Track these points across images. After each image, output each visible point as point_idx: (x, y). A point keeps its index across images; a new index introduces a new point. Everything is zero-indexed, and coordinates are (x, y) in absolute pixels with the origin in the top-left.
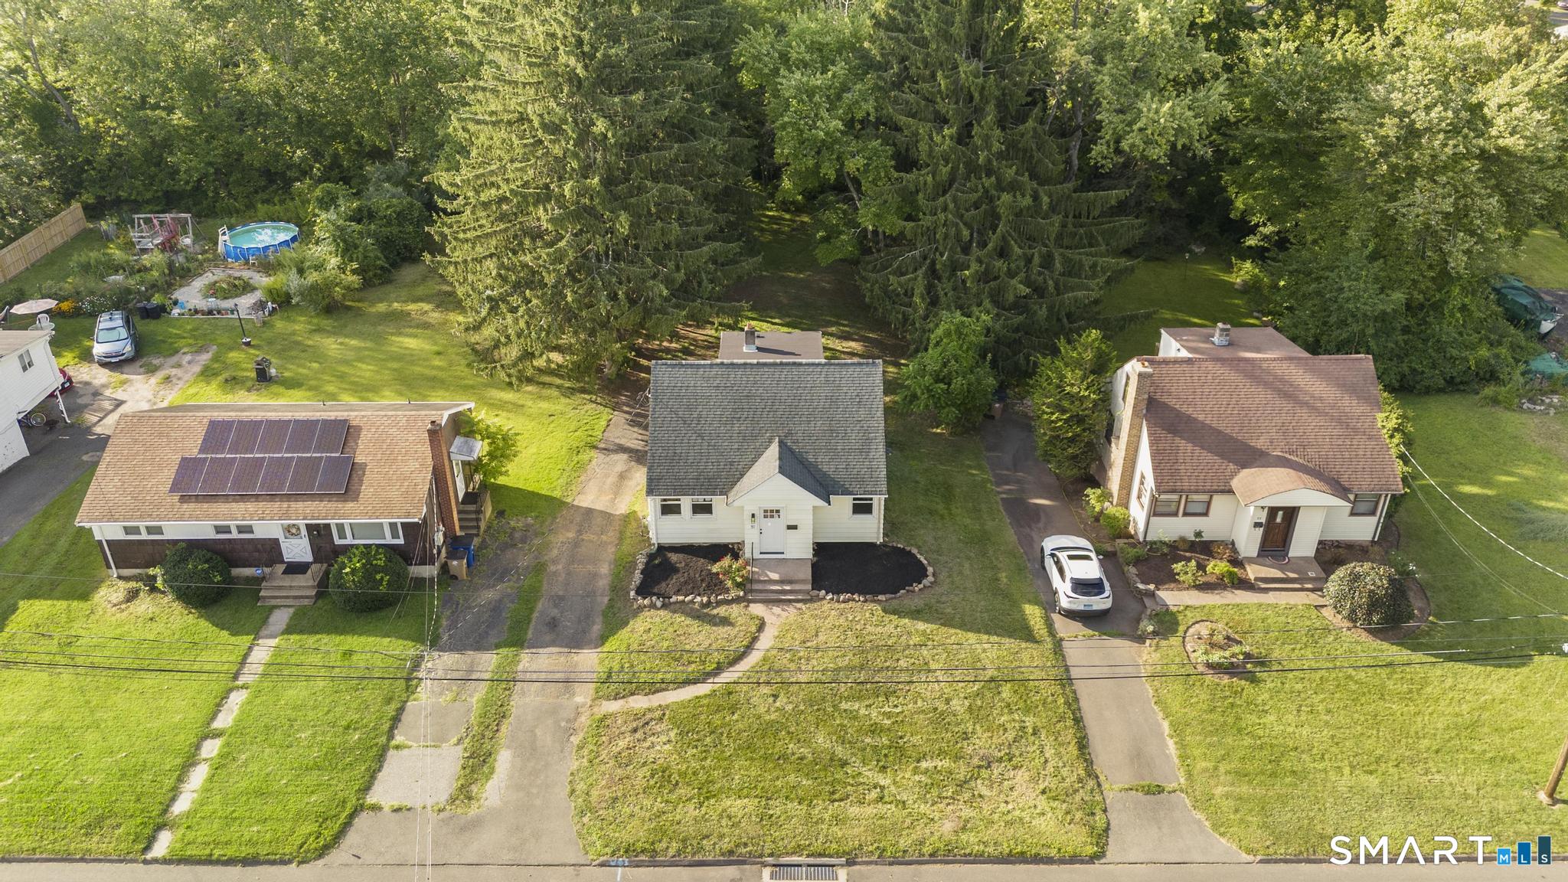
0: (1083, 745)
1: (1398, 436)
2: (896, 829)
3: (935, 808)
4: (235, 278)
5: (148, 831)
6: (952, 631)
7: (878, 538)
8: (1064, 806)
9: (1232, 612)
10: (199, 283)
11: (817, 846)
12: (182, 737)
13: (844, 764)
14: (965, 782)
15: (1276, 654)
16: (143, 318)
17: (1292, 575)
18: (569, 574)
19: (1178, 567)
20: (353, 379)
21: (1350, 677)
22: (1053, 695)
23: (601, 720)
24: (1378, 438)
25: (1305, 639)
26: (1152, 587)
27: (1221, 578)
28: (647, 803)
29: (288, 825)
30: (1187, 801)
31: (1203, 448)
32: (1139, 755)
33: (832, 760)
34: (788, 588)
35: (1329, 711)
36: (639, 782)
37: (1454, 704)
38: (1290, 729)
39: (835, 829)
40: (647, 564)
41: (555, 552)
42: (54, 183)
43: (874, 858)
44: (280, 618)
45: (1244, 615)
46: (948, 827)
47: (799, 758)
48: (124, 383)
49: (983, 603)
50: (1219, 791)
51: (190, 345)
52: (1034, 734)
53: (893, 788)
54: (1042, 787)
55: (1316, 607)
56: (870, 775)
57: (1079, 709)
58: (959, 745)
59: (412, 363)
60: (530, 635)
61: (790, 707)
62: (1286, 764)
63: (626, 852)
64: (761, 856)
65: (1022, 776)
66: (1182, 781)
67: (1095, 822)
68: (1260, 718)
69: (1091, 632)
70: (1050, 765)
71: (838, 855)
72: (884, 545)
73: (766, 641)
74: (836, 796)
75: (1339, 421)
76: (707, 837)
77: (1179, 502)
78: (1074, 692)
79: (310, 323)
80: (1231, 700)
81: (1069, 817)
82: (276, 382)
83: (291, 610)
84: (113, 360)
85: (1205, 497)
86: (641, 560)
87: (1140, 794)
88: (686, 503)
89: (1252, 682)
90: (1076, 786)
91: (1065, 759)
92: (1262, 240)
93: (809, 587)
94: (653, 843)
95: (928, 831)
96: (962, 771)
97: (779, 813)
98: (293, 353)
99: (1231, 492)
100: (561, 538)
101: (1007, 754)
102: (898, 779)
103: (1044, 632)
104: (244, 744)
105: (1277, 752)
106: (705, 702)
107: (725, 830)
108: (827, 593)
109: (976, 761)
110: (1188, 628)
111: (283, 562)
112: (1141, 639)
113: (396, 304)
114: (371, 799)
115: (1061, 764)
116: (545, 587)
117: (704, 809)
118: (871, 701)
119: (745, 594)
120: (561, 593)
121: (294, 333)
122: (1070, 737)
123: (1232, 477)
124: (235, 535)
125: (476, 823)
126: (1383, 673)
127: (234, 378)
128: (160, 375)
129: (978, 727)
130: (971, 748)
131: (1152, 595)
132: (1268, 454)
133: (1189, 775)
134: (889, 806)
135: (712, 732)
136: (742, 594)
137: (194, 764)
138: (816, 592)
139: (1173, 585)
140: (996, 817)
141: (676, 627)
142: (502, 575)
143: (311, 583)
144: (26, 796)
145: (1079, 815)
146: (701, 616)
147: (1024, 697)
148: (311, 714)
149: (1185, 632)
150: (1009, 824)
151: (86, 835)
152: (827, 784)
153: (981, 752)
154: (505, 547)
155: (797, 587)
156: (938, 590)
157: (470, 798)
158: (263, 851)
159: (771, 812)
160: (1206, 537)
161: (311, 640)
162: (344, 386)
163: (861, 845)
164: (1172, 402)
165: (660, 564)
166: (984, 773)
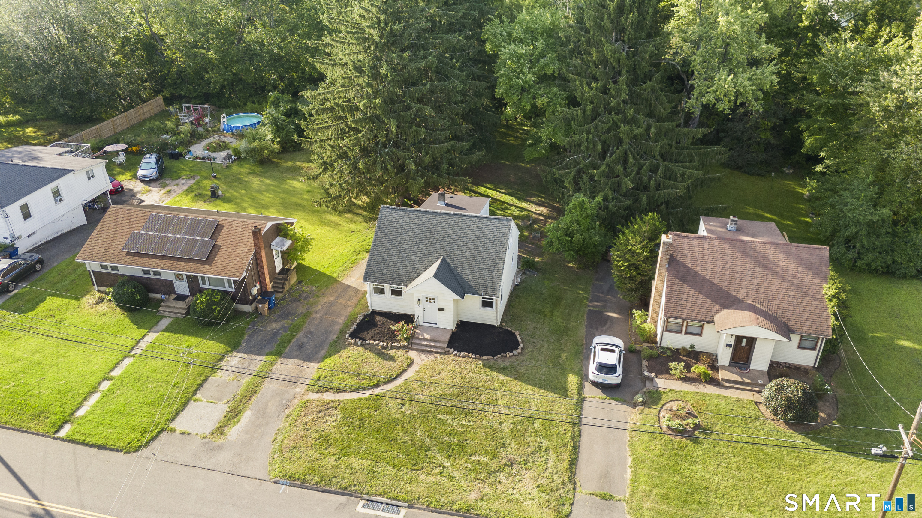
0: (573, 463)
1: (834, 300)
2: (442, 492)
3: (470, 484)
4: (222, 142)
5: (60, 423)
6: (520, 383)
7: (497, 323)
8: (547, 497)
9: (698, 398)
10: (204, 143)
11: (394, 494)
12: (94, 377)
13: (428, 449)
14: (494, 472)
15: (717, 428)
16: (170, 158)
17: (747, 380)
18: (321, 320)
19: (672, 365)
20: (259, 201)
21: (762, 450)
22: (565, 430)
23: (305, 403)
24: (822, 300)
25: (740, 421)
26: (653, 375)
27: (699, 375)
28: (311, 452)
29: (127, 432)
30: (626, 508)
31: (700, 293)
32: (606, 474)
33: (421, 446)
34: (433, 344)
35: (738, 469)
36: (311, 441)
37: (827, 479)
38: (708, 476)
39: (408, 485)
40: (362, 320)
41: (320, 307)
42: (152, 84)
43: (424, 506)
44: (165, 323)
45: (706, 401)
46: (472, 496)
47: (403, 442)
48: (148, 191)
49: (545, 369)
50: (647, 505)
51: (187, 175)
52: (546, 451)
53: (450, 468)
54: (538, 483)
55: (756, 403)
56: (440, 458)
57: (579, 441)
58: (498, 450)
59: (293, 195)
60: (286, 351)
61: (409, 412)
62: (696, 496)
63: (290, 477)
64: (361, 493)
65: (529, 474)
66: (627, 495)
67: (563, 509)
68: (690, 466)
69: (605, 396)
70: (548, 471)
71: (404, 501)
72: (500, 327)
73: (409, 374)
74: (416, 468)
75: (797, 287)
76: (335, 477)
77: (682, 325)
78: (580, 431)
79: (250, 169)
80: (676, 451)
81: (547, 504)
82: (220, 199)
83: (172, 319)
84: (146, 179)
85: (700, 324)
86: (360, 317)
87: (598, 498)
88: (387, 288)
89: (694, 443)
90: (560, 486)
91: (559, 469)
92: (826, 168)
93: (446, 345)
94: (305, 476)
95: (460, 497)
96: (495, 465)
97: (380, 471)
98: (235, 184)
99: (713, 322)
100: (326, 300)
101: (524, 460)
102: (455, 464)
103: (575, 392)
104: (121, 386)
105: (693, 488)
106: (363, 402)
107: (347, 475)
108: (454, 350)
109: (504, 461)
110: (666, 403)
111: (175, 293)
112: (633, 405)
113: (298, 163)
114: (172, 426)
115: (555, 472)
116: (306, 325)
117: (339, 461)
118: (456, 416)
119: (409, 344)
120: (312, 330)
121: (240, 173)
122: (567, 456)
123: (716, 313)
124: (152, 276)
125: (220, 448)
126: (785, 451)
127: (200, 194)
128: (167, 189)
129: (513, 441)
130: (505, 453)
131: (652, 380)
132: (743, 302)
133: (633, 492)
134: (443, 478)
135: (361, 420)
136: (406, 344)
137: (94, 392)
138: (448, 349)
139: (667, 376)
140: (504, 495)
141: (364, 357)
142: (285, 316)
143: (185, 306)
144: (12, 395)
145: (554, 504)
146: (381, 354)
147: (547, 429)
148: (159, 376)
149: (663, 405)
150: (509, 501)
151: (32, 419)
152: (413, 459)
153: (510, 457)
154: (295, 300)
155: (438, 344)
156: (522, 357)
157: (222, 434)
158: (110, 443)
159: (375, 470)
160: (697, 349)
161: (174, 336)
162: (253, 204)
163: (419, 497)
164: (687, 262)
165: (368, 321)
166: (507, 469)
